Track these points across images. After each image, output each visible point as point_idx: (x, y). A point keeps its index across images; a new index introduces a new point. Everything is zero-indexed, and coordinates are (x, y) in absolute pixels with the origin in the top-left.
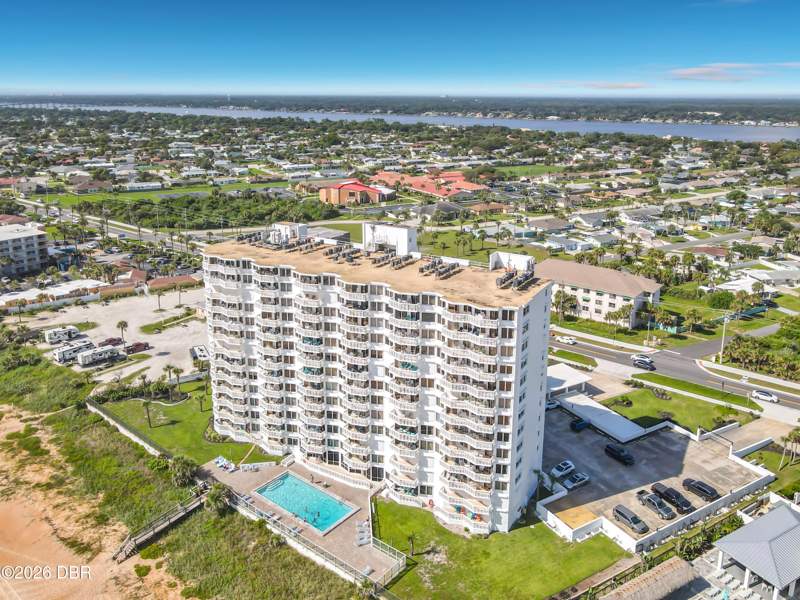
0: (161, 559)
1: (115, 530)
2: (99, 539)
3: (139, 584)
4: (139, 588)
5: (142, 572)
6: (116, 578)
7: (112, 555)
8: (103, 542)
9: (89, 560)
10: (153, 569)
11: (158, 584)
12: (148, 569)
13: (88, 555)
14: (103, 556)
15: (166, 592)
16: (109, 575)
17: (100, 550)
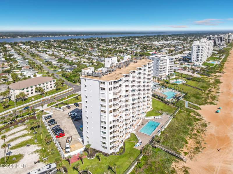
0: (180, 151)
1: (175, 166)
2: (180, 169)
3: (190, 153)
4: (191, 153)
5: (186, 154)
6: (191, 159)
7: (184, 163)
8: (181, 167)
9: (189, 168)
10: (184, 151)
11: (187, 149)
12: (184, 153)
13: (187, 169)
14: (186, 165)
15: (189, 147)
16: (191, 161)
17: (184, 167)
